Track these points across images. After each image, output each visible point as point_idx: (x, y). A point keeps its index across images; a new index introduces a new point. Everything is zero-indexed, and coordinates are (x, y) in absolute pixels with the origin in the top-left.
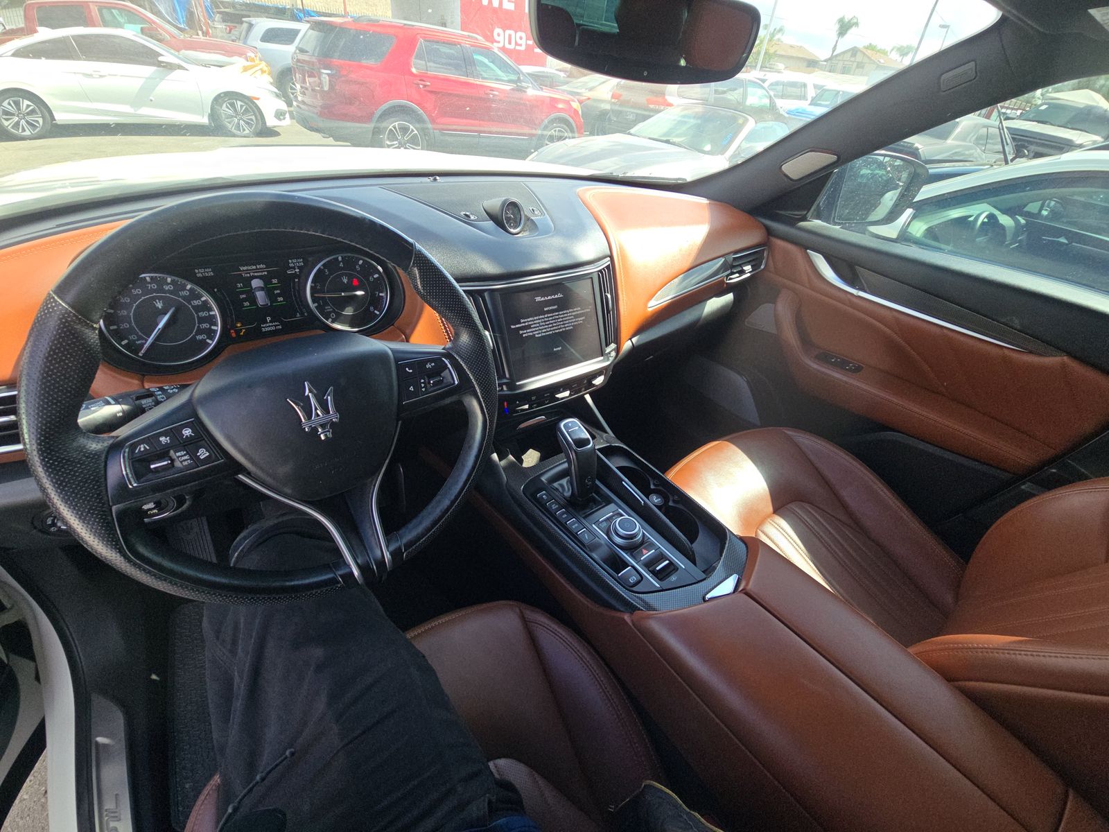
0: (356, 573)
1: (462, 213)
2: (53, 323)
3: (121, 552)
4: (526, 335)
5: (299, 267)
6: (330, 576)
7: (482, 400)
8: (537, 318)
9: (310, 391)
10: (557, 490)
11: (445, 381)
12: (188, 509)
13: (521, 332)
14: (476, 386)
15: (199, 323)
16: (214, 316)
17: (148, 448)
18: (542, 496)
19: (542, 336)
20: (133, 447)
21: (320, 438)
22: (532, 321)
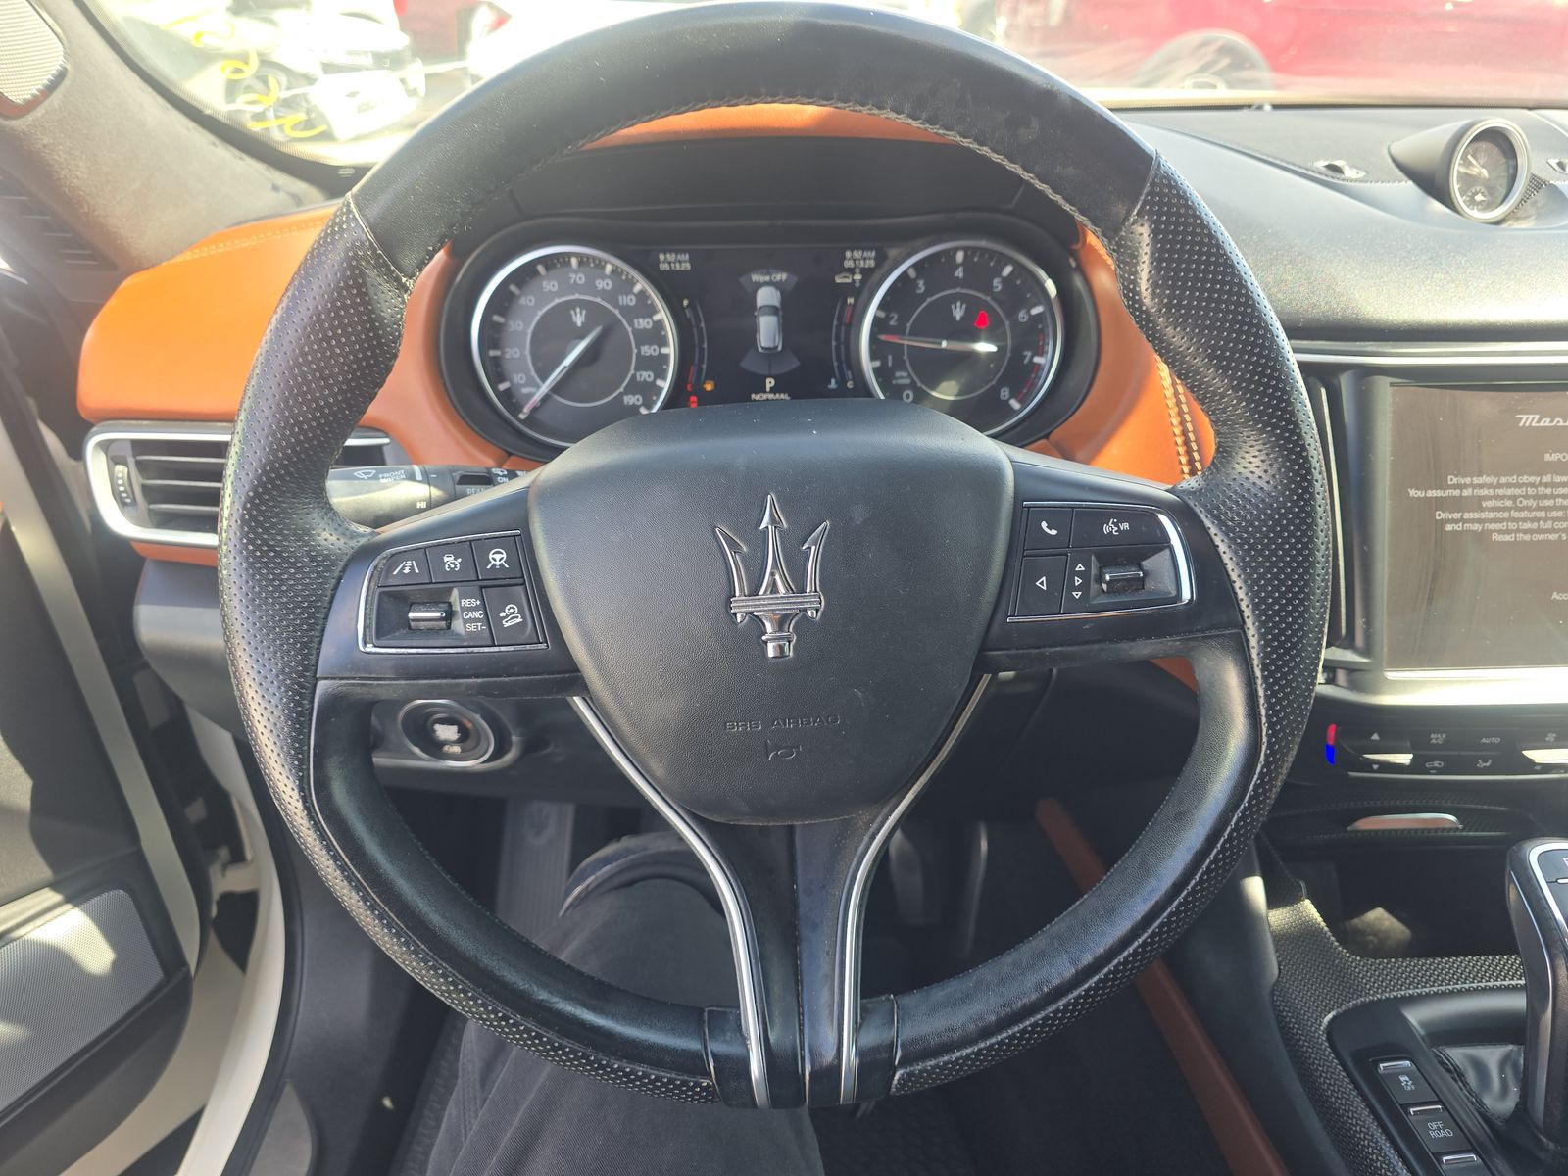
0: (756, 1067)
1: (1321, 164)
2: (335, 258)
3: (302, 788)
4: (1458, 527)
5: (863, 271)
6: (693, 1045)
7: (1258, 674)
8: (1513, 479)
9: (773, 521)
10: (1458, 1075)
11: (1150, 585)
12: (511, 767)
13: (1440, 515)
14: (1249, 623)
15: (637, 369)
16: (665, 358)
17: (417, 571)
18: (1394, 1076)
19: (1515, 543)
20: (395, 560)
21: (765, 651)
22: (1490, 486)
